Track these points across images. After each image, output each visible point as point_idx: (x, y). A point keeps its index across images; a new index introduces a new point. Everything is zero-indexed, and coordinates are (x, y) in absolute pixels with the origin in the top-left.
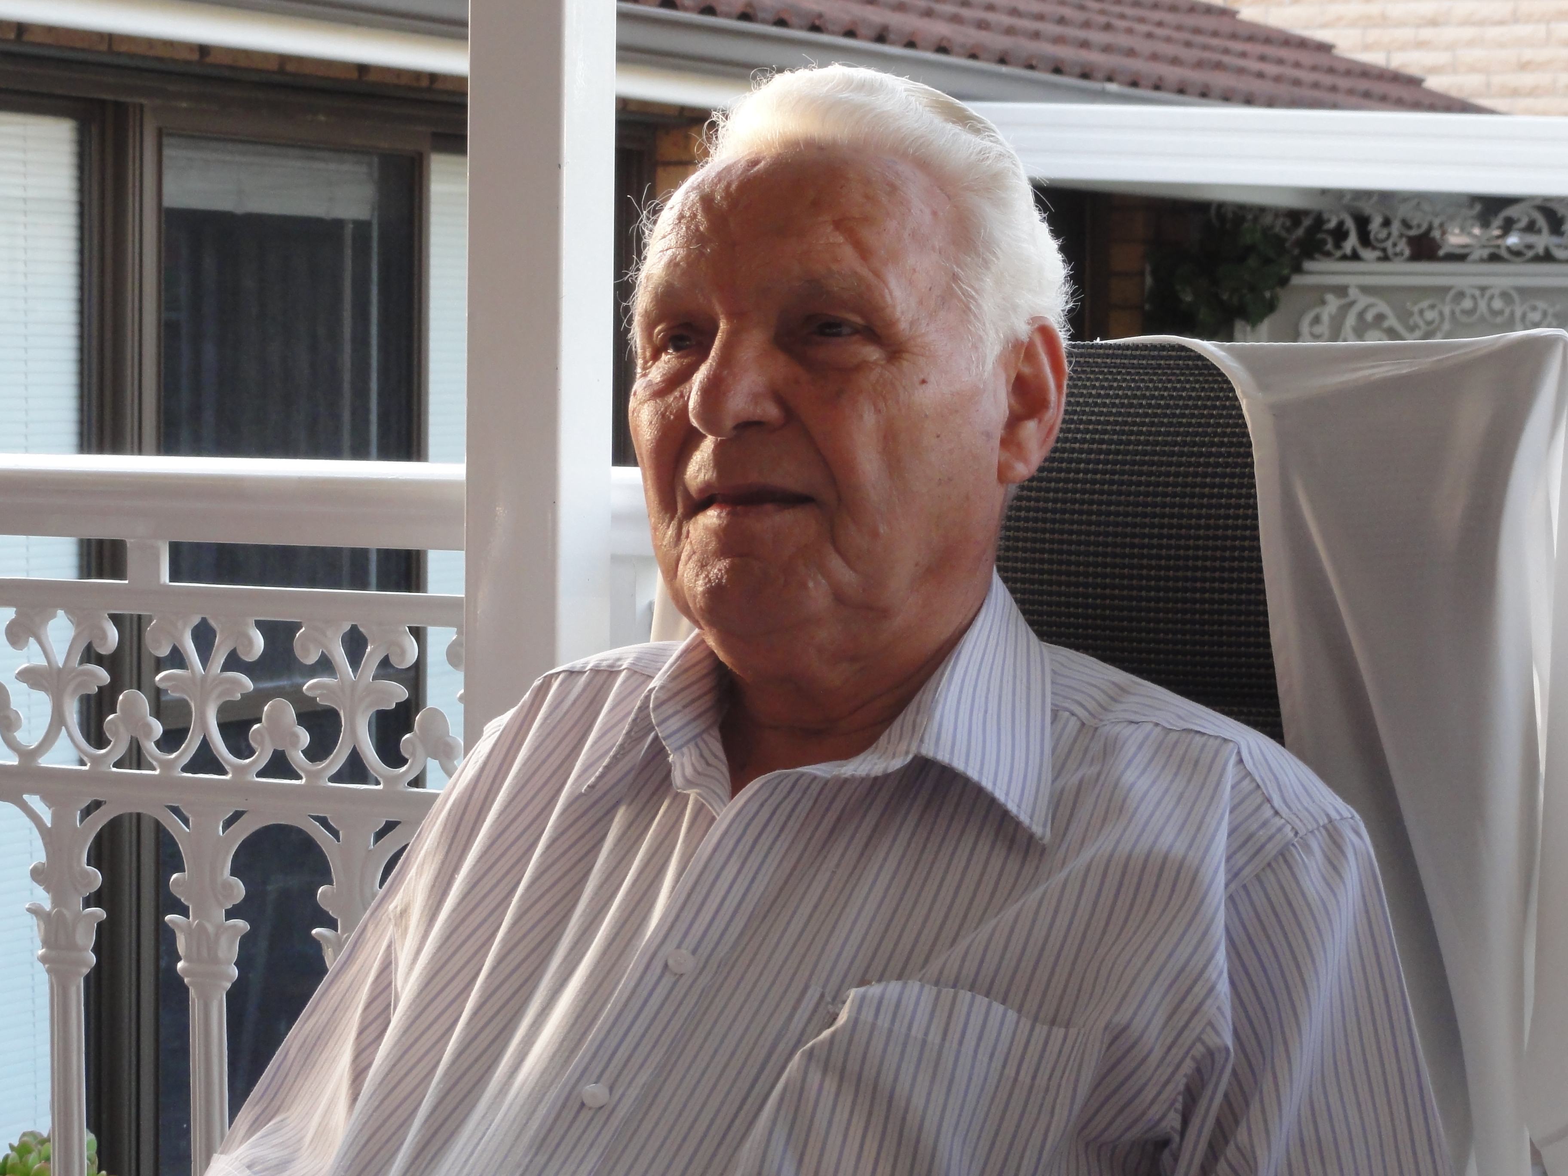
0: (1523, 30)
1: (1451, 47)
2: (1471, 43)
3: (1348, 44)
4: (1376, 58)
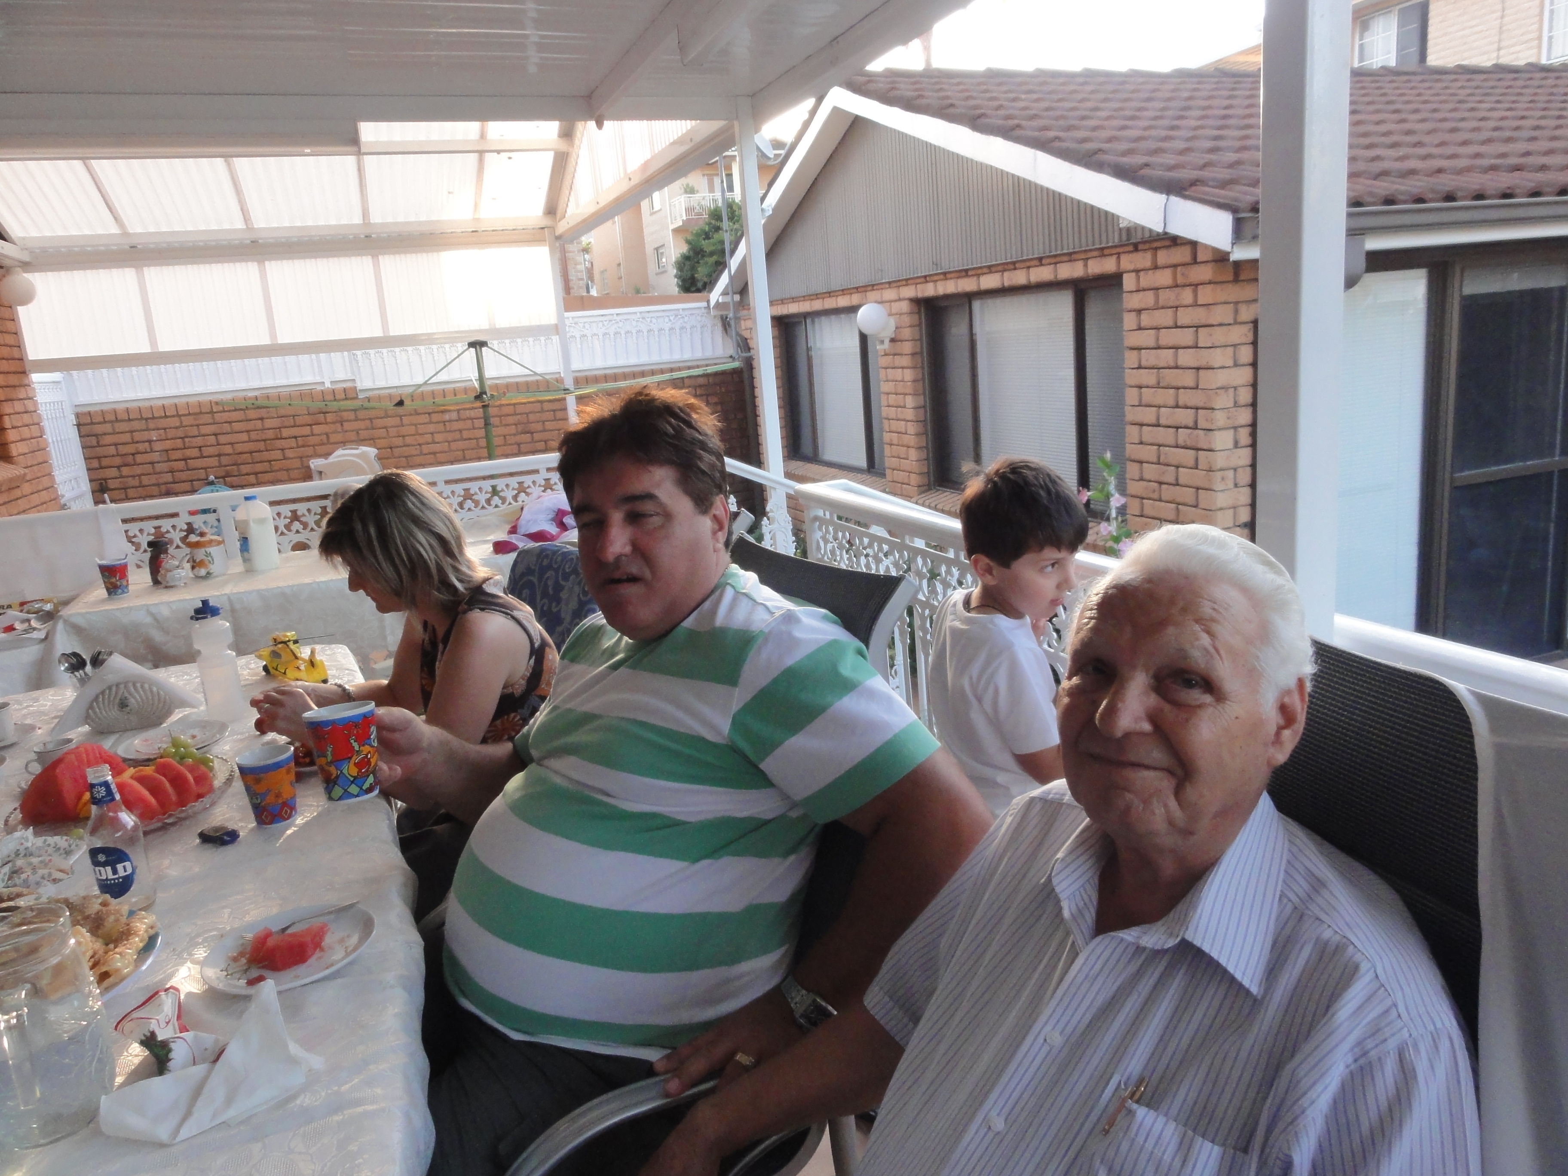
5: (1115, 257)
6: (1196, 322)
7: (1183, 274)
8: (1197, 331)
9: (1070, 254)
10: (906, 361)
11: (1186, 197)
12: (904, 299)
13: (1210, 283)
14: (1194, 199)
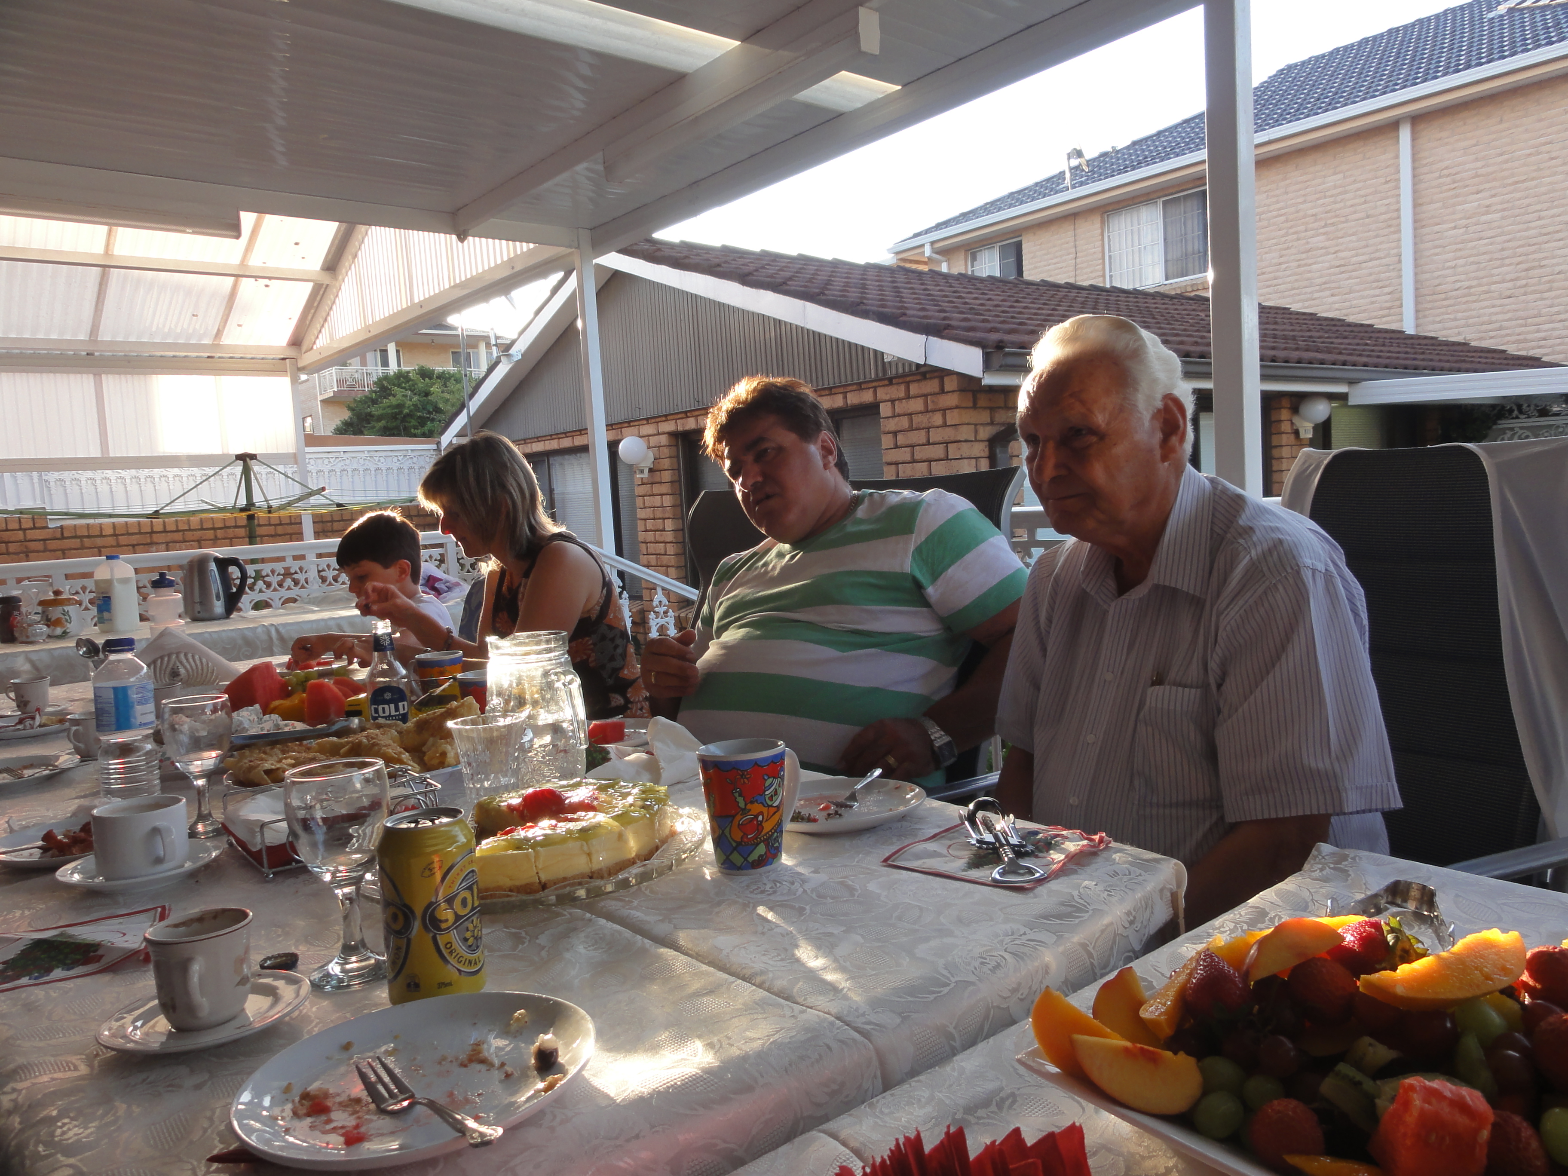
3: (1512, 349)
4: (1523, 353)
5: (871, 390)
6: (946, 438)
7: (933, 402)
8: (947, 447)
9: (830, 389)
10: (665, 488)
11: (942, 337)
12: (664, 433)
13: (957, 407)
14: (950, 339)
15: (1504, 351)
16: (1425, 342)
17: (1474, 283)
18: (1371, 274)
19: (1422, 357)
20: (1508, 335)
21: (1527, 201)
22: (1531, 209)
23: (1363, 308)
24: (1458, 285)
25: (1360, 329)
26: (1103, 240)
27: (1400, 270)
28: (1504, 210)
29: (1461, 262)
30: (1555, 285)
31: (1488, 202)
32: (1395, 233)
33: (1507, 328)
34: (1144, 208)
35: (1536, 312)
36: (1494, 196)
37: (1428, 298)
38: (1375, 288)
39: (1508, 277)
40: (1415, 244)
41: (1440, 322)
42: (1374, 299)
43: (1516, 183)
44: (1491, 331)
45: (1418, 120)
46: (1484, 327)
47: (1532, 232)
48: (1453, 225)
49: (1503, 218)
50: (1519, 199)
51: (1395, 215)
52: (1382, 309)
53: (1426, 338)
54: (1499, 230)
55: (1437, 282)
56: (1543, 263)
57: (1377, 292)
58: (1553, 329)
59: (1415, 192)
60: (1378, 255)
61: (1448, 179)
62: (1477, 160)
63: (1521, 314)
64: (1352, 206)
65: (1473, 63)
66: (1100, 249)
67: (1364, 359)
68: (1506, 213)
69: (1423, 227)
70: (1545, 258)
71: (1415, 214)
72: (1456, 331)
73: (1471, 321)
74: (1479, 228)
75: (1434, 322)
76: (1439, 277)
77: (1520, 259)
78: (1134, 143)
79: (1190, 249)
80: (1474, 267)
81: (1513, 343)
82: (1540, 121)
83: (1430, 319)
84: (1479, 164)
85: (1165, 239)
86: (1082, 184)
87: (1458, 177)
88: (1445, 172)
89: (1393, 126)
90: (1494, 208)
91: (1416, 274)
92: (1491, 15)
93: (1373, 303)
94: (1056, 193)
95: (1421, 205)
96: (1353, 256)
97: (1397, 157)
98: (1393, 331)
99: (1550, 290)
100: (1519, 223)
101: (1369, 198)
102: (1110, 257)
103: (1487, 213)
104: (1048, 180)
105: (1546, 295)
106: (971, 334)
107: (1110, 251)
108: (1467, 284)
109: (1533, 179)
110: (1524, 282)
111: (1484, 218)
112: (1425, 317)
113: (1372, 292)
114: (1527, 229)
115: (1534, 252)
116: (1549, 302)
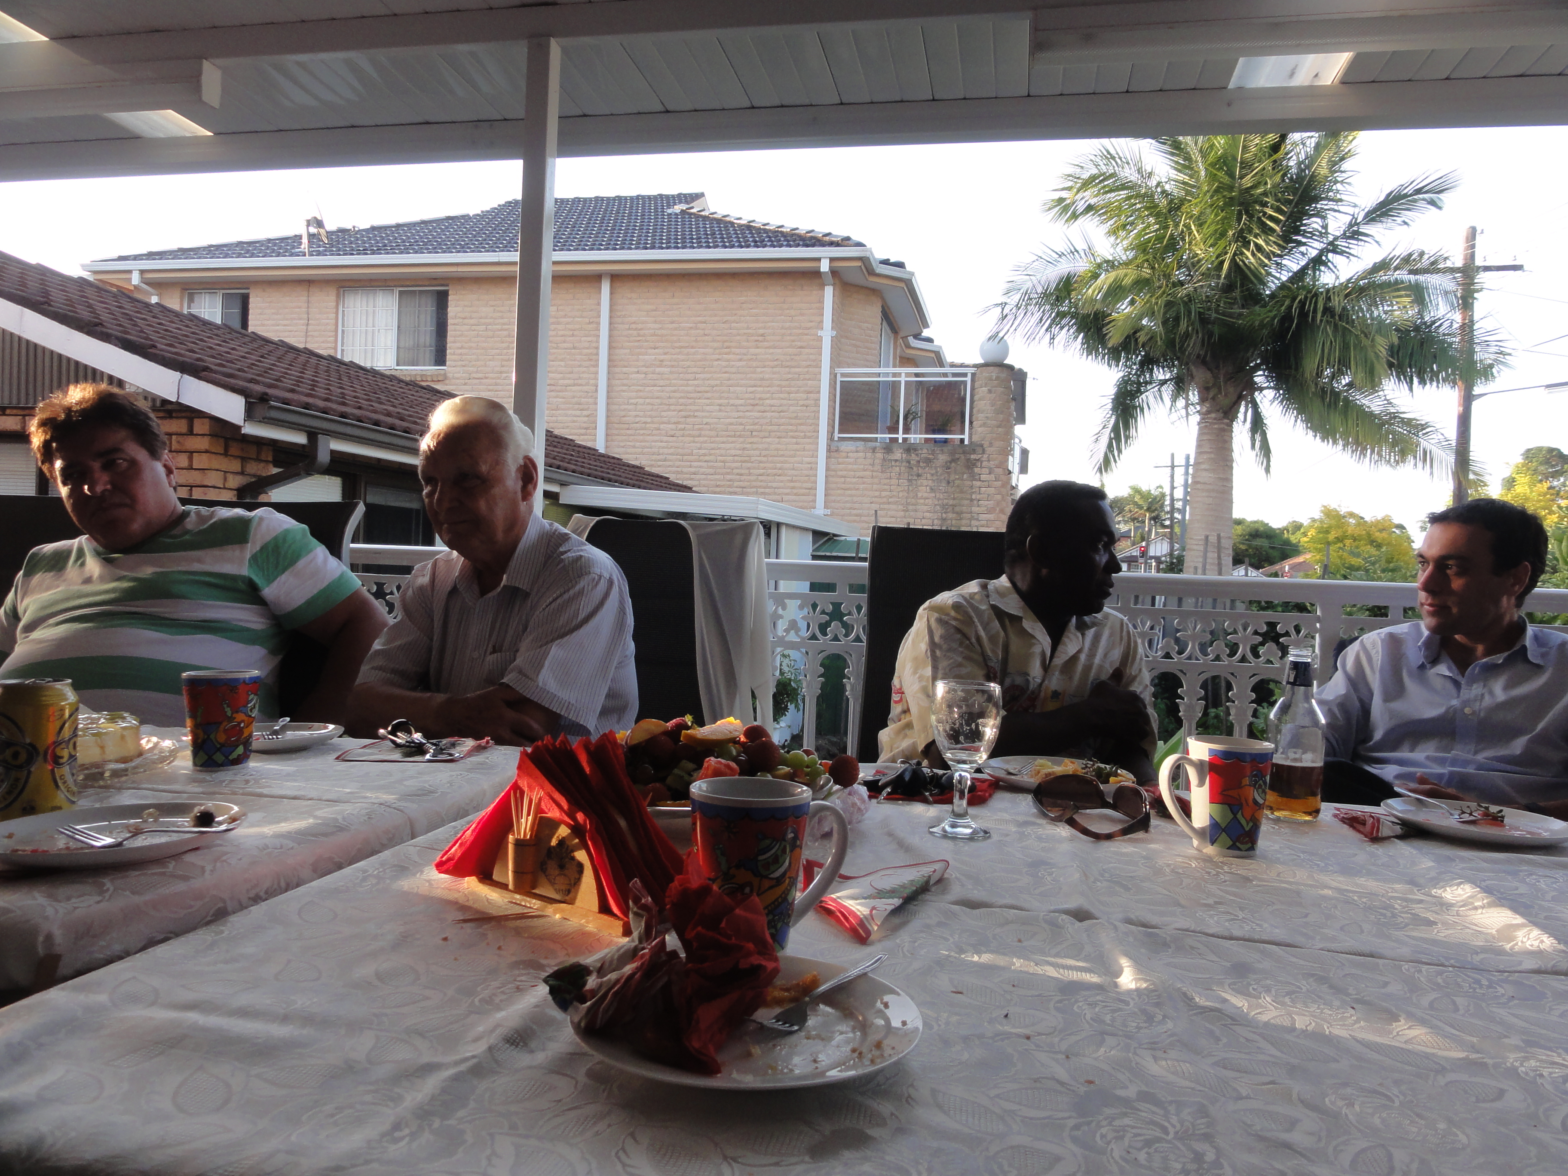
0: (717, 477)
1: (699, 480)
2: (704, 479)
3: (673, 478)
4: (680, 482)
11: (200, 378)
13: (206, 452)
14: (208, 381)
15: (668, 478)
16: (612, 461)
17: (649, 420)
18: (574, 397)
19: (613, 472)
20: (669, 466)
21: (688, 363)
22: (690, 370)
23: (566, 425)
24: (638, 419)
25: (565, 441)
26: (337, 313)
27: (597, 398)
28: (672, 366)
29: (641, 401)
30: (703, 433)
31: (662, 357)
32: (594, 366)
33: (670, 460)
34: (381, 293)
35: (690, 451)
36: (665, 354)
37: (616, 426)
38: (577, 409)
39: (673, 420)
40: (609, 379)
41: (623, 447)
42: (575, 419)
43: (682, 347)
44: (659, 461)
45: (616, 278)
46: (654, 457)
47: (690, 389)
48: (636, 370)
49: (671, 373)
50: (683, 361)
51: (595, 351)
52: (581, 428)
53: (614, 458)
54: (668, 382)
55: (623, 413)
56: (696, 414)
57: (578, 413)
58: (701, 467)
59: (610, 336)
60: (580, 382)
61: (635, 332)
62: (655, 322)
63: (680, 451)
64: (562, 336)
65: (657, 245)
66: (333, 321)
67: (574, 467)
68: (673, 369)
69: (615, 366)
70: (697, 411)
71: (609, 354)
72: (635, 456)
73: (646, 450)
74: (655, 377)
75: (619, 447)
76: (624, 410)
77: (681, 408)
78: (373, 228)
79: (422, 340)
80: (650, 407)
81: (674, 473)
82: (699, 303)
83: (616, 443)
84: (657, 326)
85: (399, 327)
86: (319, 254)
87: (642, 332)
88: (633, 326)
89: (595, 278)
90: (665, 363)
91: (608, 404)
92: (670, 211)
93: (574, 422)
94: (292, 255)
95: (614, 348)
96: (561, 379)
97: (599, 304)
98: (590, 448)
99: (699, 436)
100: (682, 379)
101: (576, 333)
102: (343, 331)
103: (660, 366)
104: (283, 240)
105: (697, 439)
106: (232, 381)
107: (343, 326)
108: (643, 419)
109: (692, 347)
110: (682, 426)
111: (658, 370)
112: (612, 440)
113: (574, 412)
114: (687, 385)
115: (691, 404)
116: (698, 445)
